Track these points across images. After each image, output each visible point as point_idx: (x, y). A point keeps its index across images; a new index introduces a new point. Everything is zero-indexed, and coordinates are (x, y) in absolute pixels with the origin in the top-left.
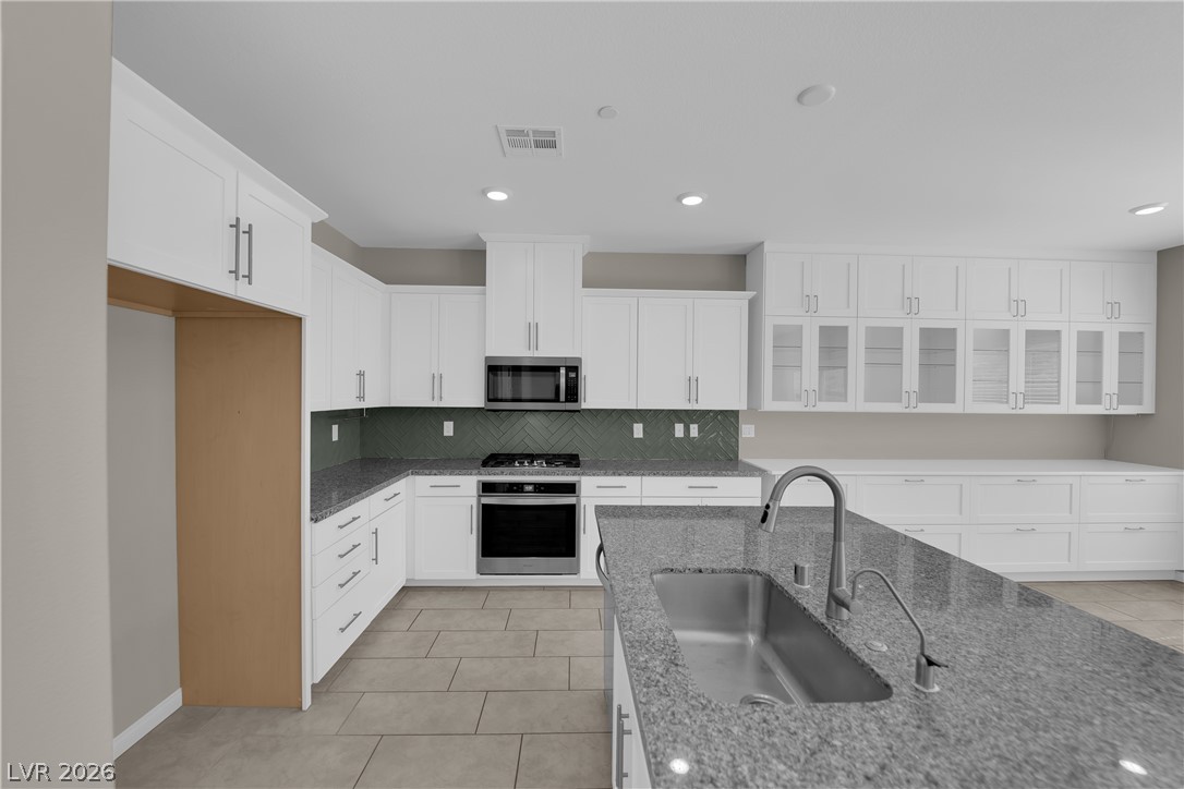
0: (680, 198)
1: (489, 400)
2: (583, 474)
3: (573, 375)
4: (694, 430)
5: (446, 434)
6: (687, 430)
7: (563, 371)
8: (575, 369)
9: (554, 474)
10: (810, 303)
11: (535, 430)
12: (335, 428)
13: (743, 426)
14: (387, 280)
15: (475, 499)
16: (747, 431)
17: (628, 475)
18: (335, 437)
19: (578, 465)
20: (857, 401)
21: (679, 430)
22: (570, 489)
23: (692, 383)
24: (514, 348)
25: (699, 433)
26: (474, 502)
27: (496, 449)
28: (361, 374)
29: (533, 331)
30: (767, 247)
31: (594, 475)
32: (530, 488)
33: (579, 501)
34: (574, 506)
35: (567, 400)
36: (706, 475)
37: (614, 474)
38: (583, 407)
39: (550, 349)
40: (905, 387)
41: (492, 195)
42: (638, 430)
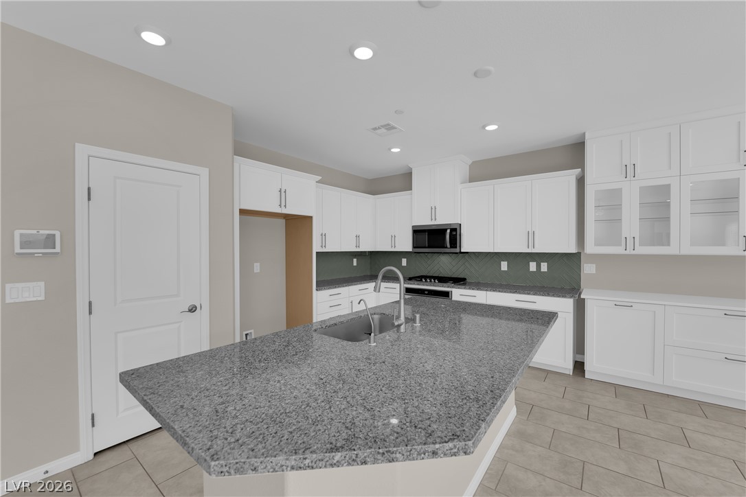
0: (484, 127)
1: (414, 247)
2: (453, 287)
3: (454, 233)
4: (544, 267)
5: (403, 265)
6: (539, 266)
7: (448, 231)
8: (457, 230)
9: (438, 286)
10: (627, 171)
12: (355, 260)
13: (585, 265)
14: (373, 193)
16: (588, 269)
17: (477, 290)
18: (355, 264)
19: (464, 284)
20: (680, 247)
21: (533, 266)
22: (447, 294)
23: (531, 236)
24: (425, 221)
25: (548, 269)
28: (358, 237)
29: (433, 210)
30: (587, 136)
31: (459, 288)
32: (427, 292)
35: (451, 247)
36: (529, 294)
37: (470, 288)
38: (462, 251)
39: (442, 219)
40: (743, 233)
41: (393, 150)
42: (504, 266)
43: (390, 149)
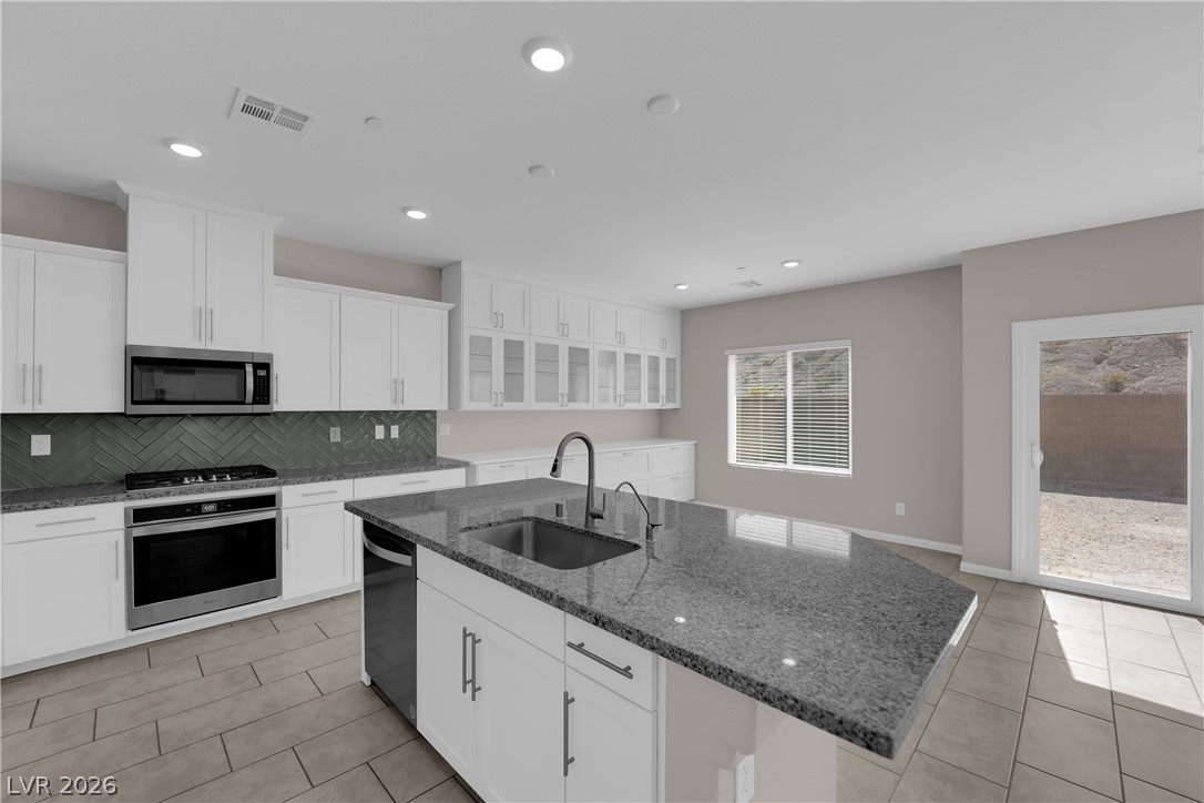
0: (405, 210)
1: (134, 402)
2: (284, 483)
3: (262, 373)
4: (395, 432)
5: (32, 453)
6: (388, 430)
7: (249, 369)
8: (267, 367)
9: (246, 487)
10: (497, 319)
11: (197, 441)
13: (441, 425)
15: (122, 533)
16: (444, 431)
17: (338, 479)
20: (530, 402)
21: (380, 432)
22: (269, 501)
23: (398, 385)
25: (400, 434)
26: (120, 536)
27: (135, 467)
29: (206, 317)
30: (464, 266)
31: (298, 483)
32: (212, 507)
33: (280, 514)
34: (274, 520)
35: (255, 402)
36: (419, 471)
37: (323, 480)
38: (275, 410)
40: (561, 391)
41: (178, 148)
42: (335, 434)
43: (167, 142)
